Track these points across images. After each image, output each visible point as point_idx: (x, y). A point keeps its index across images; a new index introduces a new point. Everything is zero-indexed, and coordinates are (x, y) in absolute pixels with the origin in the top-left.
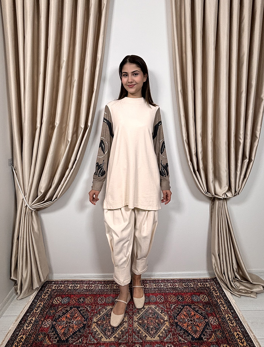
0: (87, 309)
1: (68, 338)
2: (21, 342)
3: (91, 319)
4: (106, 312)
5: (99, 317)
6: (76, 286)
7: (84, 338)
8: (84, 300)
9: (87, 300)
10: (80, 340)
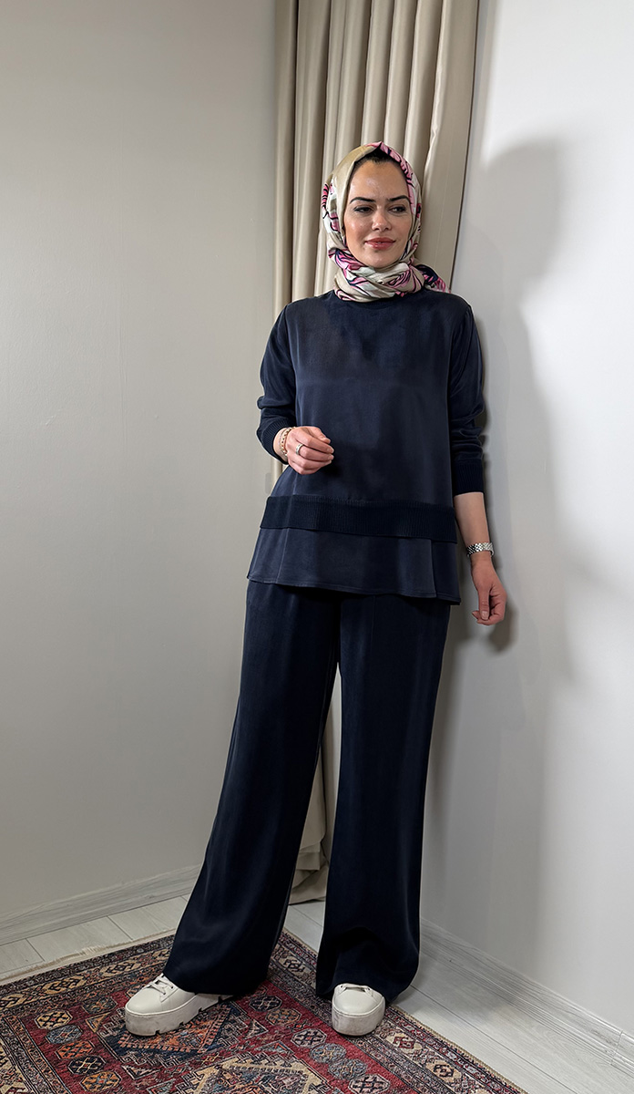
0: (250, 1029)
1: (131, 1049)
2: (67, 987)
3: (225, 1055)
4: (276, 1071)
5: (244, 1065)
6: (301, 967)
7: (155, 1075)
8: (270, 1008)
9: (278, 1012)
10: (144, 1071)
